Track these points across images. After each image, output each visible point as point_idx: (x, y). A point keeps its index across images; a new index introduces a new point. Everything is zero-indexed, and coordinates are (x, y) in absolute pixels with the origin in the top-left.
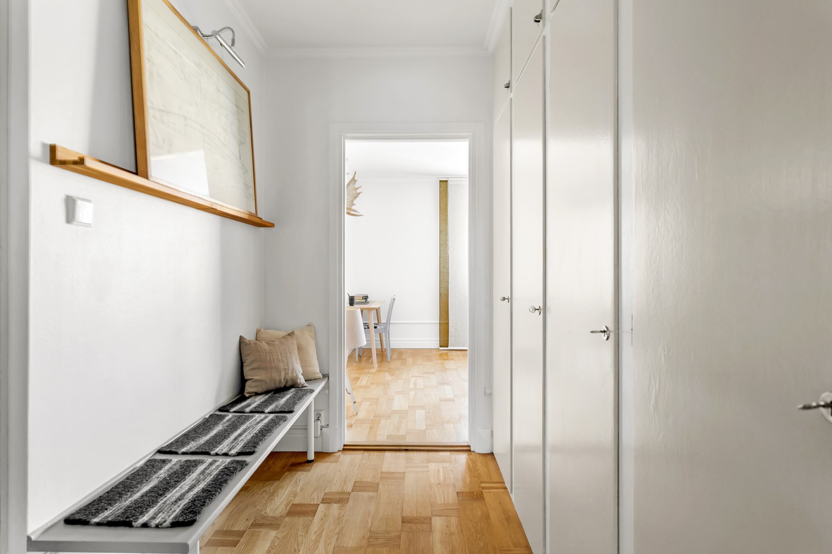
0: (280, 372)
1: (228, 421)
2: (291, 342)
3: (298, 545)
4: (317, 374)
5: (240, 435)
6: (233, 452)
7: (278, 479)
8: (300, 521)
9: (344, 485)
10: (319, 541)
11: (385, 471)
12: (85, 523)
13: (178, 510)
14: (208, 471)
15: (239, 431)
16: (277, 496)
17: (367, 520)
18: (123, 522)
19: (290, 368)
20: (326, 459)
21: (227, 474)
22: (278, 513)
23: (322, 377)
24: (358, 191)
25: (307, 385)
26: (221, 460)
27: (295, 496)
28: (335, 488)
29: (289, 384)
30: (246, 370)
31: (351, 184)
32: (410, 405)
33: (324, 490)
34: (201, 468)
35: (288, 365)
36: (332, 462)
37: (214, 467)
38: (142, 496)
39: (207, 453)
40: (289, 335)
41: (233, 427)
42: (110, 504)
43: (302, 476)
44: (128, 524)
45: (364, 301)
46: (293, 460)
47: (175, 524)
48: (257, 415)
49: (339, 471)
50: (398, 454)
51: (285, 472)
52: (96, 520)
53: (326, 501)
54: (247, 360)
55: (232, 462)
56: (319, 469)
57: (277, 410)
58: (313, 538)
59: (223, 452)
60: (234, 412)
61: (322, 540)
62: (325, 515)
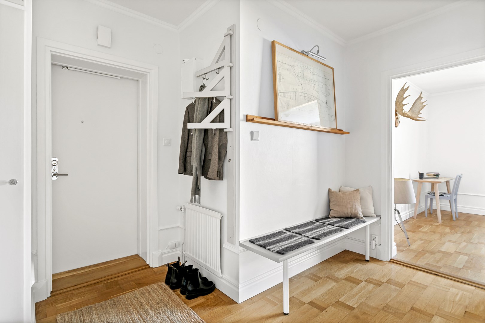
0: (348, 208)
1: (316, 225)
2: (356, 194)
3: (344, 293)
4: (372, 214)
5: (317, 231)
6: (311, 237)
7: (346, 263)
8: (350, 284)
9: (382, 278)
10: (355, 296)
11: (413, 280)
12: (254, 243)
13: (280, 248)
14: (297, 240)
15: (318, 230)
16: (343, 270)
17: (388, 299)
18: (263, 246)
19: (354, 207)
20: (377, 263)
21: (303, 243)
22: (340, 277)
23: (376, 216)
24: (424, 104)
25: (364, 218)
26: (304, 238)
27: (351, 273)
28: (376, 277)
29: (353, 216)
30: (331, 205)
31: (418, 100)
32: (457, 251)
33: (369, 276)
34: (295, 238)
35: (352, 205)
36: (380, 265)
37: (300, 239)
38: (272, 241)
39: (301, 235)
40: (356, 190)
41: (317, 228)
42: (262, 240)
43: (360, 266)
44: (264, 247)
45: (435, 177)
46: (358, 257)
47: (278, 252)
48: (330, 226)
49: (382, 271)
50: (428, 275)
51: (351, 261)
52: (257, 243)
53: (368, 281)
54: (332, 200)
55: (308, 240)
56: (371, 266)
57: (341, 226)
58: (353, 294)
59: (307, 236)
60: (321, 223)
61: (357, 297)
62: (364, 287)
